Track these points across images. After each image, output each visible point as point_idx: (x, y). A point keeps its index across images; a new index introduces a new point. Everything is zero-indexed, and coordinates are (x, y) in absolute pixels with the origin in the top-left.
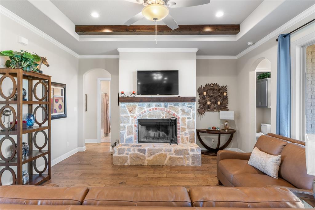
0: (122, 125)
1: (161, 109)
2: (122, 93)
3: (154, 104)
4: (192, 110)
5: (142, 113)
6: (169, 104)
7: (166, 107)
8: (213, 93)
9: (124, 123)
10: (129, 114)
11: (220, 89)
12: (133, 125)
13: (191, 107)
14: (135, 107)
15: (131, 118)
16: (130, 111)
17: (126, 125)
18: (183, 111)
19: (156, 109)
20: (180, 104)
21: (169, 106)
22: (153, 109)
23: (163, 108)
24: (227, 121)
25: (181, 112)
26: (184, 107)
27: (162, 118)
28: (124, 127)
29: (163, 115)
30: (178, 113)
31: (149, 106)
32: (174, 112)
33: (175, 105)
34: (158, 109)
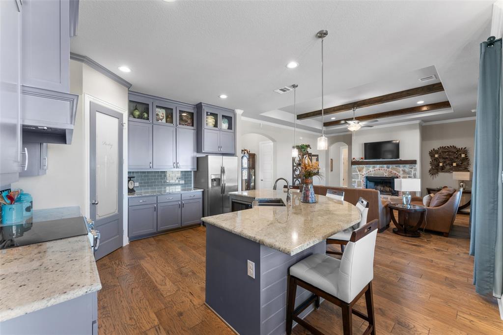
0: (353, 180)
1: (384, 170)
2: (354, 159)
3: (378, 166)
4: (412, 170)
5: (368, 172)
6: (391, 166)
7: (388, 168)
8: (449, 155)
9: (355, 179)
10: (359, 173)
11: (458, 151)
12: (362, 180)
13: (412, 168)
14: (363, 168)
15: (360, 176)
16: (359, 171)
17: (357, 180)
18: (404, 171)
19: (379, 169)
20: (401, 165)
21: (391, 167)
22: (377, 170)
23: (386, 168)
24: (463, 181)
25: (402, 172)
26: (405, 168)
27: (384, 176)
28: (355, 181)
29: (385, 174)
30: (399, 173)
31: (374, 167)
32: (395, 172)
33: (396, 166)
34: (382, 169)
